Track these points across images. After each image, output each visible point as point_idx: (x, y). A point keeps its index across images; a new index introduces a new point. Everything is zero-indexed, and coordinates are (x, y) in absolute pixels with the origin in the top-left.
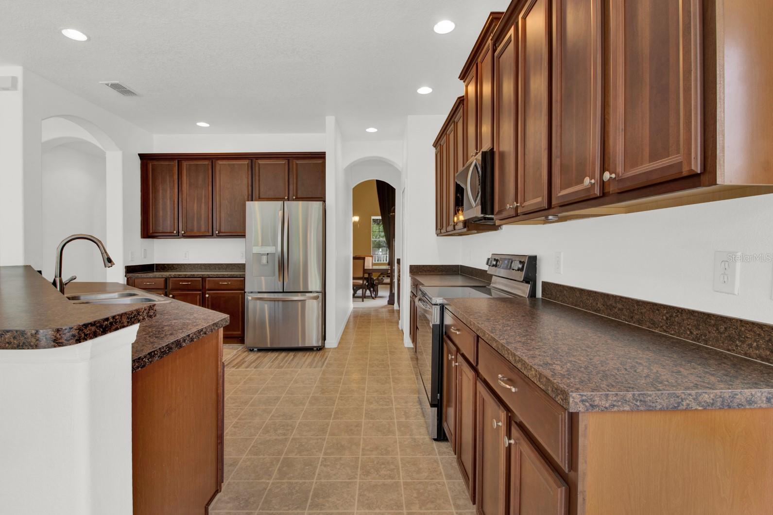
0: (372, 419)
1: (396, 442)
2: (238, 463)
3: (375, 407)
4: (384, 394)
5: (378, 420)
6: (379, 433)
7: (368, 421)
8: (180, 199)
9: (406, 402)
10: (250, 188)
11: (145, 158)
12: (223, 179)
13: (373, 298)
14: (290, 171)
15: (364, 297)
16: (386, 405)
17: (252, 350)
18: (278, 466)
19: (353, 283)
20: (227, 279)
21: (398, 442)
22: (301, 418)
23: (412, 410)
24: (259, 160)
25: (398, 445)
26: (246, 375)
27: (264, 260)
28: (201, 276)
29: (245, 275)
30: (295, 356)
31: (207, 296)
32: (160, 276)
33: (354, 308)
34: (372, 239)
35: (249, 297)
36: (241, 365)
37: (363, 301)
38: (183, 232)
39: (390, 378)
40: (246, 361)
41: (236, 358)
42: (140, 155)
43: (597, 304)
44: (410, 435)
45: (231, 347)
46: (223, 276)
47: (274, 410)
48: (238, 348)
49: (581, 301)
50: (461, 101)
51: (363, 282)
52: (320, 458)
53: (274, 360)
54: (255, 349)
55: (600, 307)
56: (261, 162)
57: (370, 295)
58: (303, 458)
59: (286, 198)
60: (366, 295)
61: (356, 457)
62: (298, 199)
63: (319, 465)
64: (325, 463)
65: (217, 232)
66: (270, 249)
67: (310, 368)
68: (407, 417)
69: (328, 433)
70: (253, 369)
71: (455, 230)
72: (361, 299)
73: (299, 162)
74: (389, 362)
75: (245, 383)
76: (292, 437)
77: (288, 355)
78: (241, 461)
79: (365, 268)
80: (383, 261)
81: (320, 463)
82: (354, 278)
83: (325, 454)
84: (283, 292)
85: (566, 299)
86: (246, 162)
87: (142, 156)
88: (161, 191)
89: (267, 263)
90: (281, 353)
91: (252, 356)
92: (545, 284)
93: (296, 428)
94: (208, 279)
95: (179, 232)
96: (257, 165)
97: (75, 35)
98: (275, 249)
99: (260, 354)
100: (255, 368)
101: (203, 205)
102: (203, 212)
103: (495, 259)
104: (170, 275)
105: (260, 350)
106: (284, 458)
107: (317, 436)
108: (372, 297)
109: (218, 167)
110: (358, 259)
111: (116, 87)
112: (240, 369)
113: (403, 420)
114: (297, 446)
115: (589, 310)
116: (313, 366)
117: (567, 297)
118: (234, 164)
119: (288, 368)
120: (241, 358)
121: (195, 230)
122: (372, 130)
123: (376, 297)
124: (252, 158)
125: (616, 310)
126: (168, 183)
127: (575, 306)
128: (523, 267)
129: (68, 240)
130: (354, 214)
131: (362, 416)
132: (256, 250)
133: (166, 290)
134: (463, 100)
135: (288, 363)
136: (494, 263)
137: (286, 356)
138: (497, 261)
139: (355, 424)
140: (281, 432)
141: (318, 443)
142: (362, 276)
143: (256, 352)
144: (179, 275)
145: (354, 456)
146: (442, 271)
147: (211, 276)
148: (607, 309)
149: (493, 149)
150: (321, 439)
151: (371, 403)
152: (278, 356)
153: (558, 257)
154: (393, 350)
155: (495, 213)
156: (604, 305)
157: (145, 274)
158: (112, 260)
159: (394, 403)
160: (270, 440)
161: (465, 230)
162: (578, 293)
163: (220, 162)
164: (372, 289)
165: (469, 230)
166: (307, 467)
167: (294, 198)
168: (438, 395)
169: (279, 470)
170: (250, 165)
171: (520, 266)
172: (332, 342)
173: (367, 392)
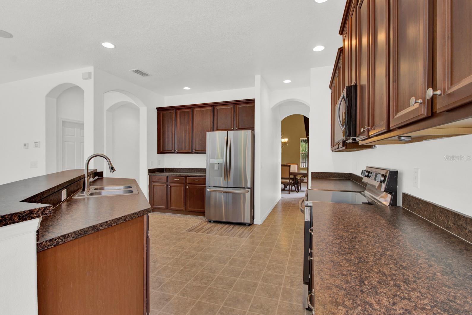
0: (266, 282)
1: (277, 305)
2: (171, 299)
3: (271, 273)
4: (281, 264)
5: (270, 284)
6: (267, 294)
7: (263, 283)
8: (176, 132)
9: (295, 273)
10: (212, 123)
11: (159, 110)
12: (198, 119)
13: (297, 192)
14: (235, 112)
15: (290, 191)
16: (280, 273)
17: (210, 221)
18: (193, 307)
19: (282, 181)
20: (197, 178)
21: (278, 304)
22: (220, 273)
23: (297, 280)
24: (217, 107)
25: (278, 307)
26: (200, 238)
27: (216, 167)
28: (184, 176)
29: (205, 176)
30: (233, 228)
31: (187, 187)
32: (164, 175)
33: (282, 198)
34: (300, 152)
35: (208, 189)
36: (200, 230)
37: (289, 193)
38: (177, 150)
39: (289, 251)
40: (204, 228)
41: (199, 226)
42: (156, 108)
43: (448, 221)
44: (289, 301)
45: (200, 218)
46: (195, 176)
47: (206, 265)
48: (203, 219)
49: (434, 216)
50: (341, 50)
51: (289, 181)
52: (220, 306)
53: (220, 229)
54: (212, 221)
55: (451, 225)
56: (218, 108)
57: (295, 189)
58: (210, 304)
59: (232, 129)
60: (292, 189)
61: (245, 311)
62: (239, 129)
63: (218, 312)
64: (222, 312)
65: (194, 150)
66: (220, 161)
67: (239, 237)
68: (292, 285)
69: (233, 287)
70: (206, 234)
71: (339, 148)
72: (288, 192)
73: (240, 106)
74: (293, 239)
75: (198, 243)
76: (209, 286)
77: (229, 226)
78: (173, 298)
79: (291, 172)
80: (303, 167)
81: (219, 311)
82: (282, 178)
83: (225, 304)
84: (227, 187)
85: (421, 212)
86: (210, 108)
87: (158, 109)
88: (166, 128)
89: (218, 168)
90: (226, 225)
91: (209, 225)
92: (405, 196)
93: (215, 279)
94: (188, 177)
95: (175, 150)
96: (216, 110)
97: (109, 45)
98: (222, 160)
99: (213, 224)
100: (207, 233)
101: (187, 135)
102: (187, 139)
103: (367, 171)
104: (169, 175)
105: (214, 222)
106: (199, 301)
107: (225, 289)
108: (296, 190)
109: (195, 113)
110: (285, 166)
111: (137, 72)
112: (198, 233)
113: (288, 287)
114: (210, 294)
115: (441, 226)
116: (241, 236)
117: (422, 210)
118: (203, 110)
119: (226, 236)
120: (202, 226)
121: (183, 149)
122: (287, 81)
123: (299, 191)
124: (214, 106)
125: (467, 231)
126: (170, 123)
127: (429, 219)
128: (385, 179)
129: (93, 156)
130: (283, 138)
131: (260, 278)
132: (212, 161)
133: (167, 183)
134: (342, 50)
135: (227, 232)
136: (367, 174)
137: (228, 227)
138: (369, 172)
139: (253, 284)
140: (204, 281)
141: (223, 294)
142: (288, 177)
143: (212, 223)
144: (173, 175)
145: (243, 310)
146: (336, 177)
147: (189, 176)
148: (457, 228)
149: (356, 83)
150: (226, 291)
151: (270, 269)
152: (223, 227)
153: (416, 173)
154: (299, 230)
155: (357, 135)
156: (454, 224)
157: (157, 174)
158: (114, 168)
159: (286, 271)
160: (195, 286)
161: (344, 148)
162: (431, 208)
163: (196, 109)
164: (296, 186)
165: (346, 148)
166: (210, 312)
167: (237, 128)
168: (310, 275)
169: (192, 310)
170: (212, 110)
171: (382, 179)
172: (258, 221)
173: (270, 260)
